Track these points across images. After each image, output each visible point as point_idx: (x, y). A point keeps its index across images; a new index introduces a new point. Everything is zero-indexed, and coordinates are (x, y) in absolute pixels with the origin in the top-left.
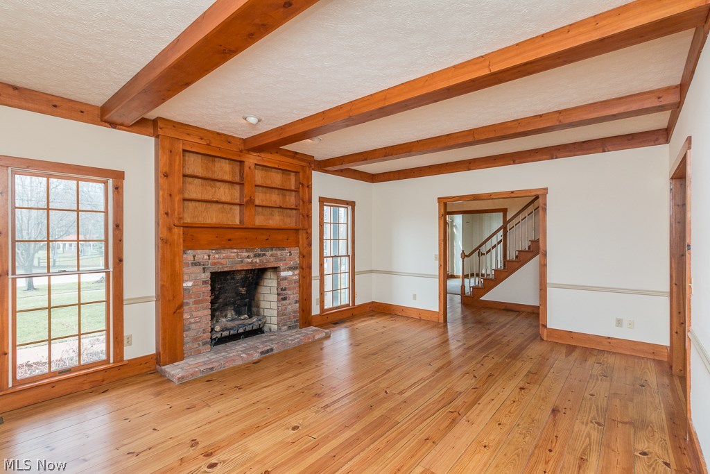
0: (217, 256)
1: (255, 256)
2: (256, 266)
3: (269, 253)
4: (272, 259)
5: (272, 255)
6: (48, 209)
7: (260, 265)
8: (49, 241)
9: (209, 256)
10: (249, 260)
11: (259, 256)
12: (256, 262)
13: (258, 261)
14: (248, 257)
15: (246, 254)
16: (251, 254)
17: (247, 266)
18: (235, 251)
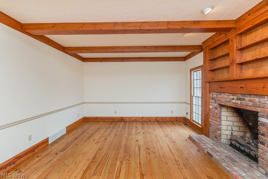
0: (219, 96)
1: (238, 99)
2: (237, 106)
3: (247, 99)
4: (251, 104)
5: (250, 101)
6: (197, 80)
7: (240, 106)
8: (197, 88)
9: (217, 95)
10: (234, 101)
11: (240, 99)
12: (238, 104)
13: (239, 103)
14: (233, 99)
15: (232, 97)
16: (235, 97)
17: (232, 105)
18: (227, 94)
